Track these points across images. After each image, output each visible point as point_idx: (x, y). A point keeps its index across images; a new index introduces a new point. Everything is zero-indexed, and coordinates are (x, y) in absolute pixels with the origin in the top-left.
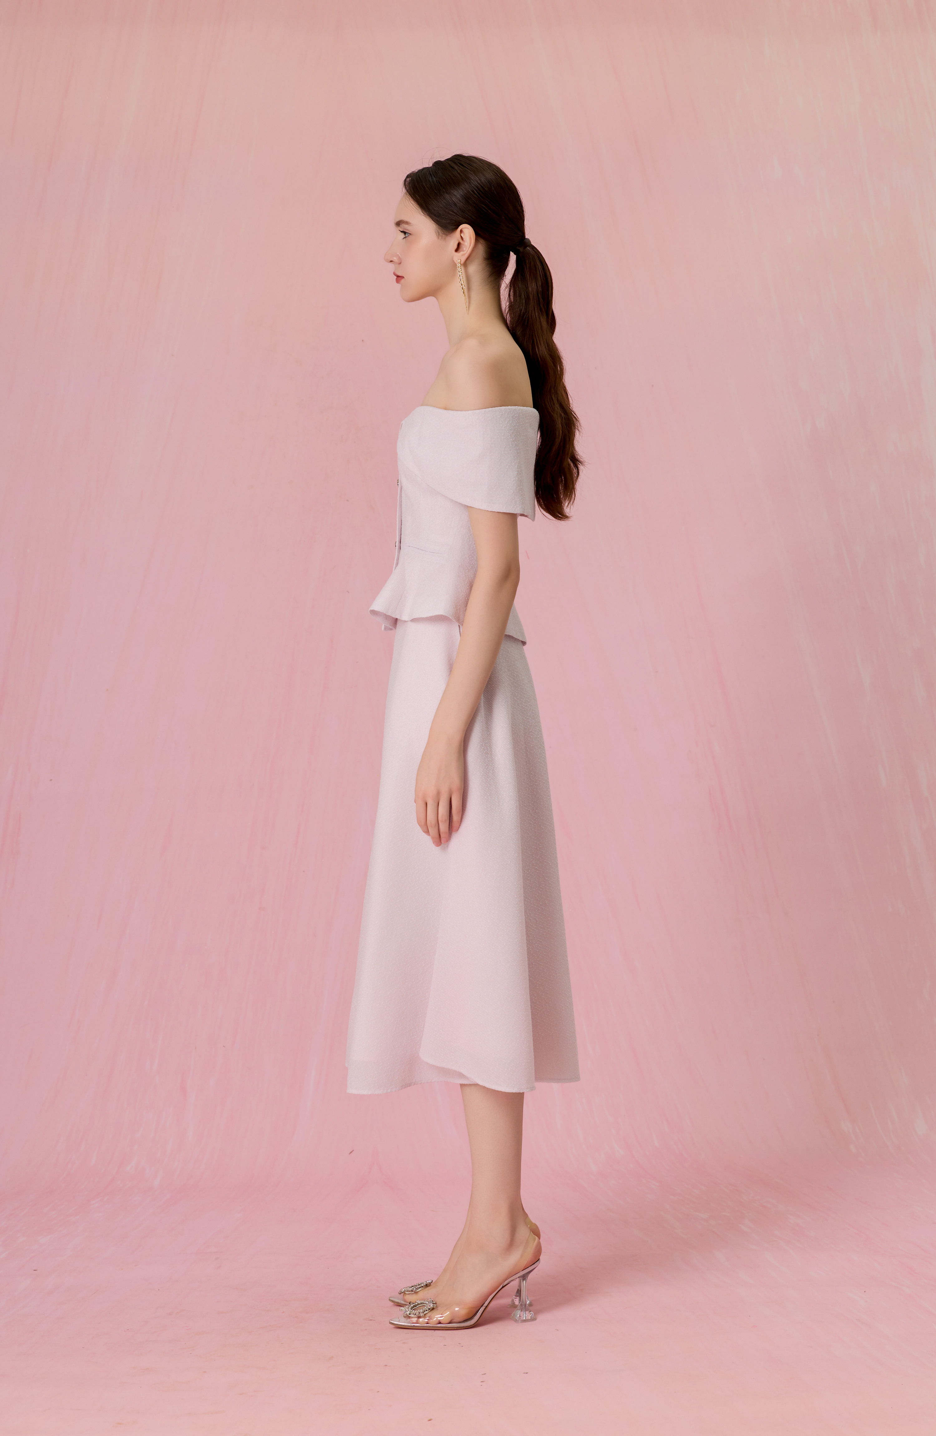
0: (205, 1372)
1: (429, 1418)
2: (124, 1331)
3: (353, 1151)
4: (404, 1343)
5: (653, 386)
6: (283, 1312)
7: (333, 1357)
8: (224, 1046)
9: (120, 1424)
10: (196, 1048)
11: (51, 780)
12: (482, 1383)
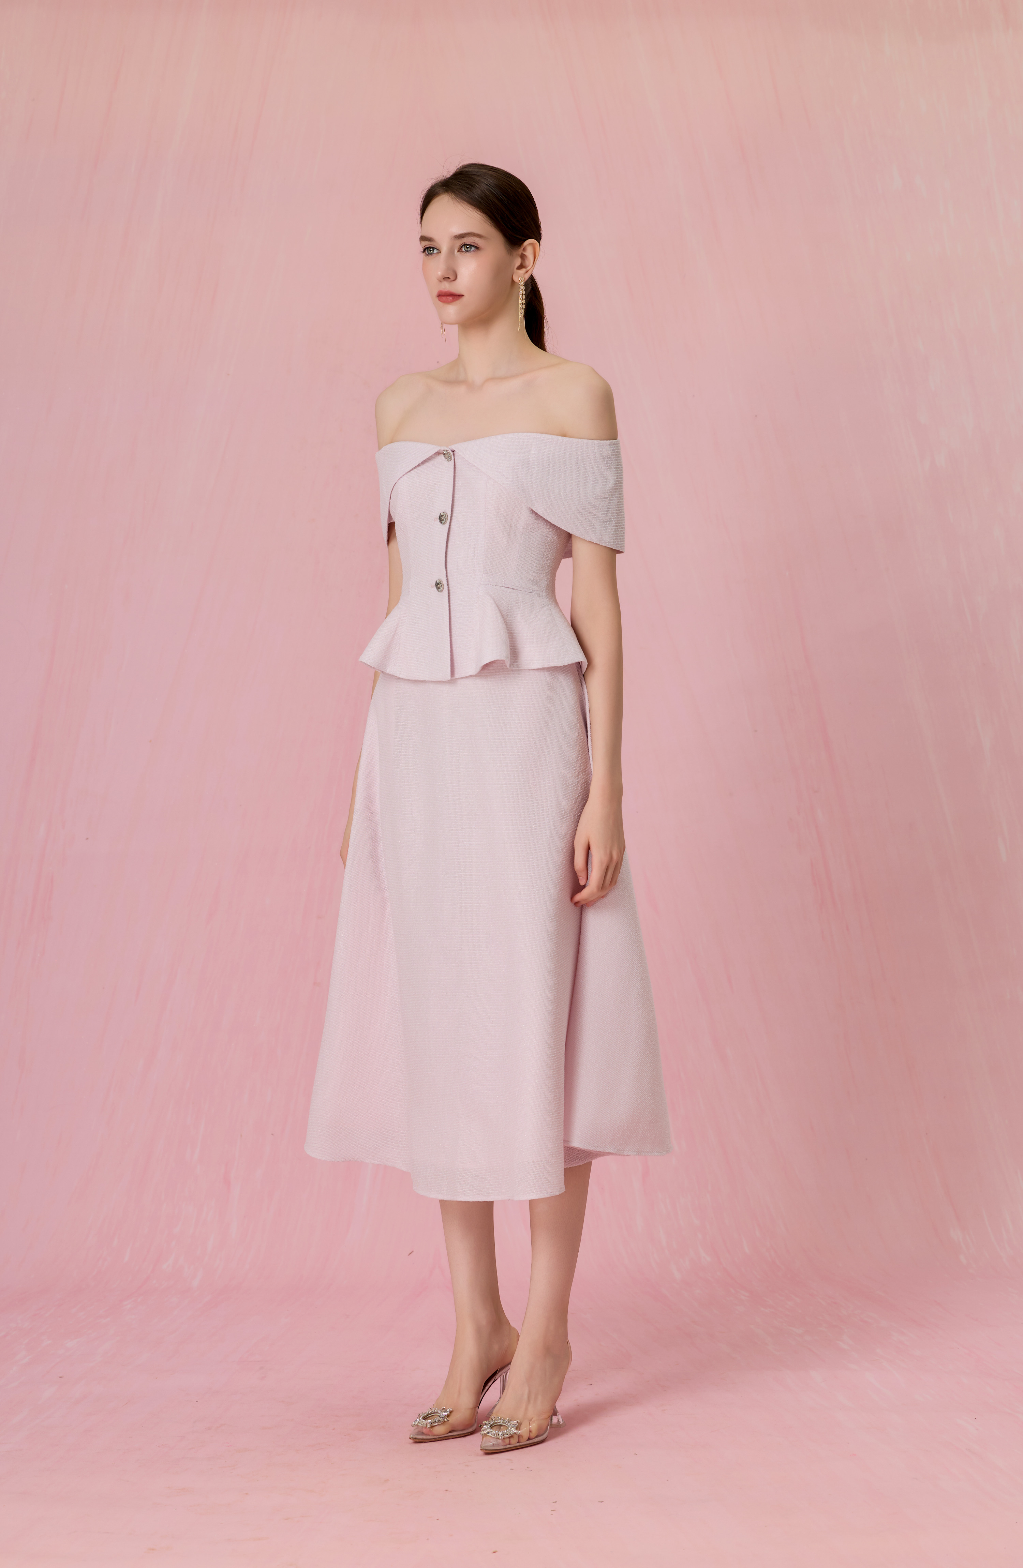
0: (247, 1494)
1: (494, 1550)
2: (158, 1447)
3: (413, 1252)
4: (467, 1466)
6: (334, 1429)
7: (388, 1480)
8: (272, 1134)
9: (153, 1550)
10: (241, 1136)
11: (87, 839)
12: (553, 1512)
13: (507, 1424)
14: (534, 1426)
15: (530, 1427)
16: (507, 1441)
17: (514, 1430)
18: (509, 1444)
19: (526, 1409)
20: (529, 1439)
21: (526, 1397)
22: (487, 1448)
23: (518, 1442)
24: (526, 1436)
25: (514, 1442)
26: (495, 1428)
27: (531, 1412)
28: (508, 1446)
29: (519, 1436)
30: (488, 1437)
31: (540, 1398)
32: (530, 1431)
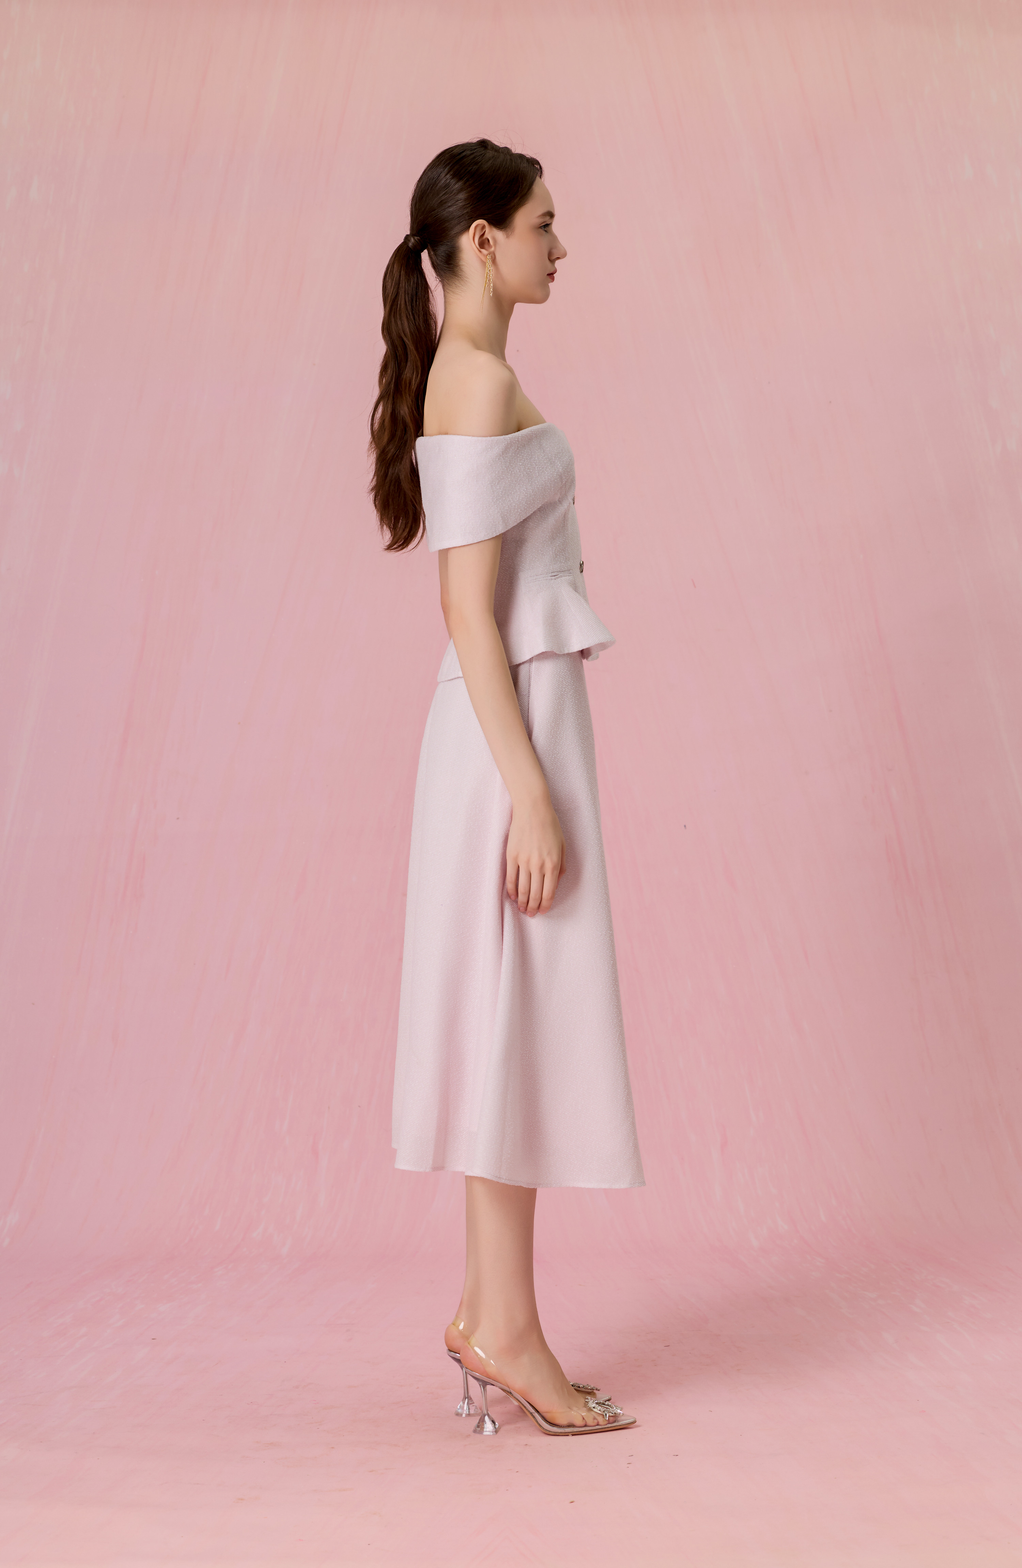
0: (333, 1448)
1: (572, 1501)
2: (248, 1404)
5: (830, 402)
6: (418, 1388)
8: (359, 1106)
9: (242, 1499)
10: (329, 1108)
11: (178, 819)
12: (628, 1466)
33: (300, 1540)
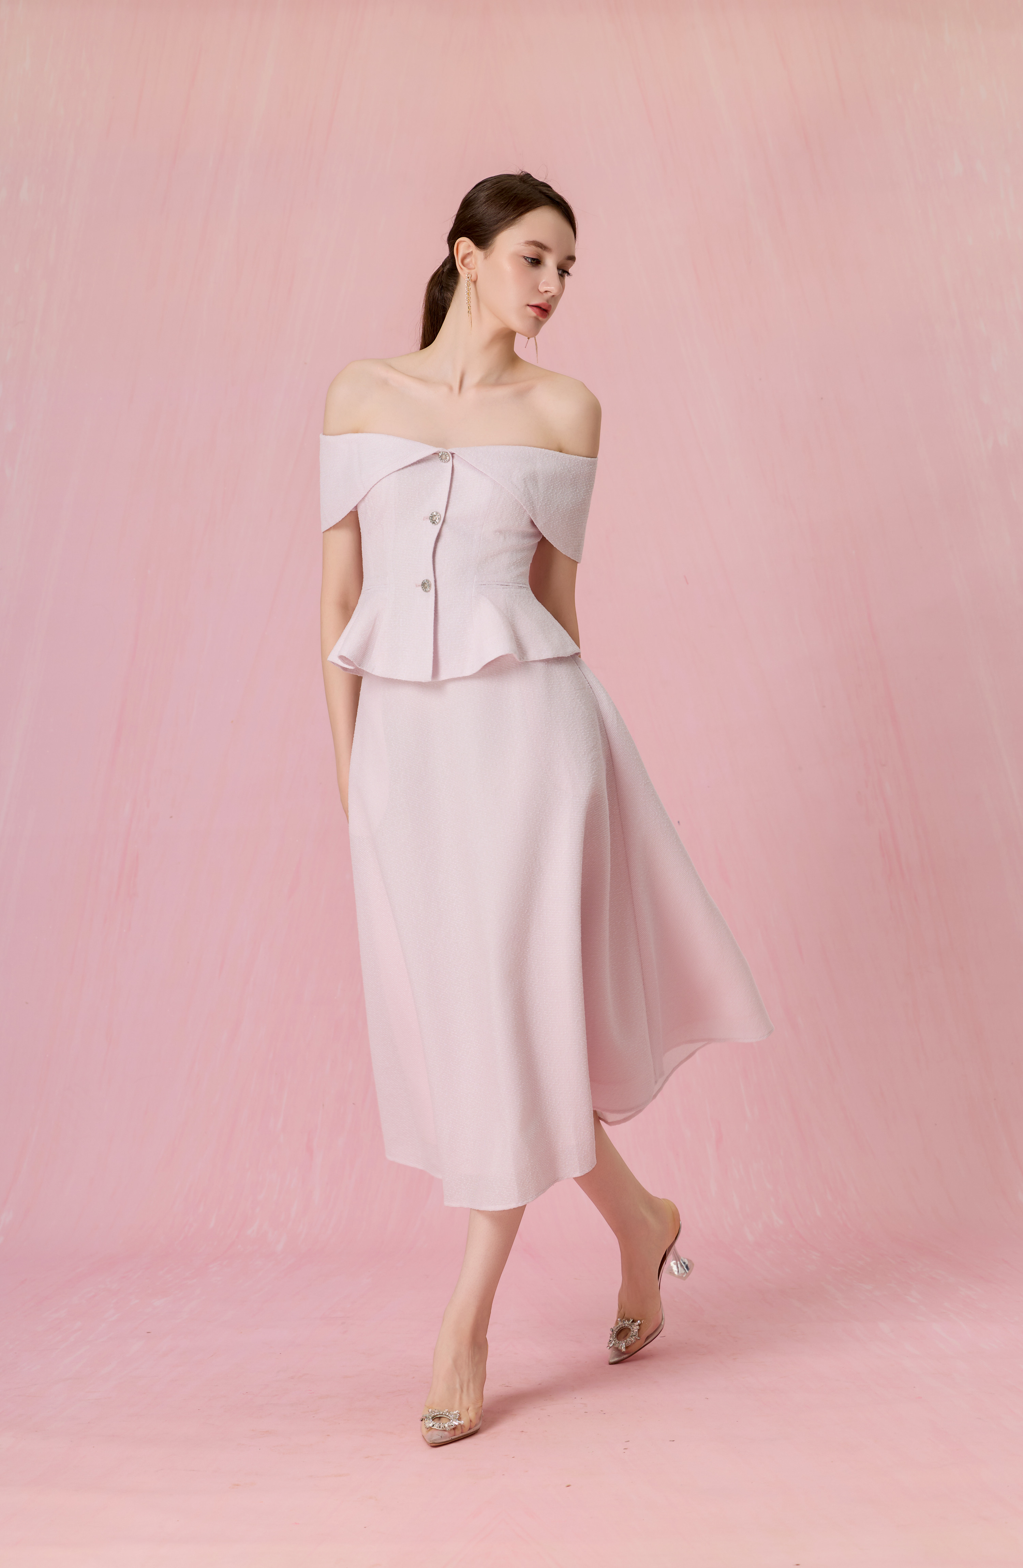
0: (328, 1435)
1: (568, 1485)
2: (243, 1391)
6: (414, 1378)
8: (354, 1104)
9: (237, 1485)
10: (323, 1105)
11: (171, 817)
12: (625, 1451)
13: (447, 1416)
14: (472, 1414)
15: (468, 1417)
16: (453, 1432)
17: (456, 1423)
18: (454, 1435)
19: (461, 1398)
20: (470, 1429)
21: (458, 1386)
22: (436, 1442)
23: (462, 1433)
24: (467, 1426)
25: (459, 1434)
26: (436, 1419)
27: (466, 1402)
28: (453, 1437)
29: (462, 1426)
30: (433, 1430)
31: (471, 1385)
32: (471, 1421)
33: (296, 1523)
